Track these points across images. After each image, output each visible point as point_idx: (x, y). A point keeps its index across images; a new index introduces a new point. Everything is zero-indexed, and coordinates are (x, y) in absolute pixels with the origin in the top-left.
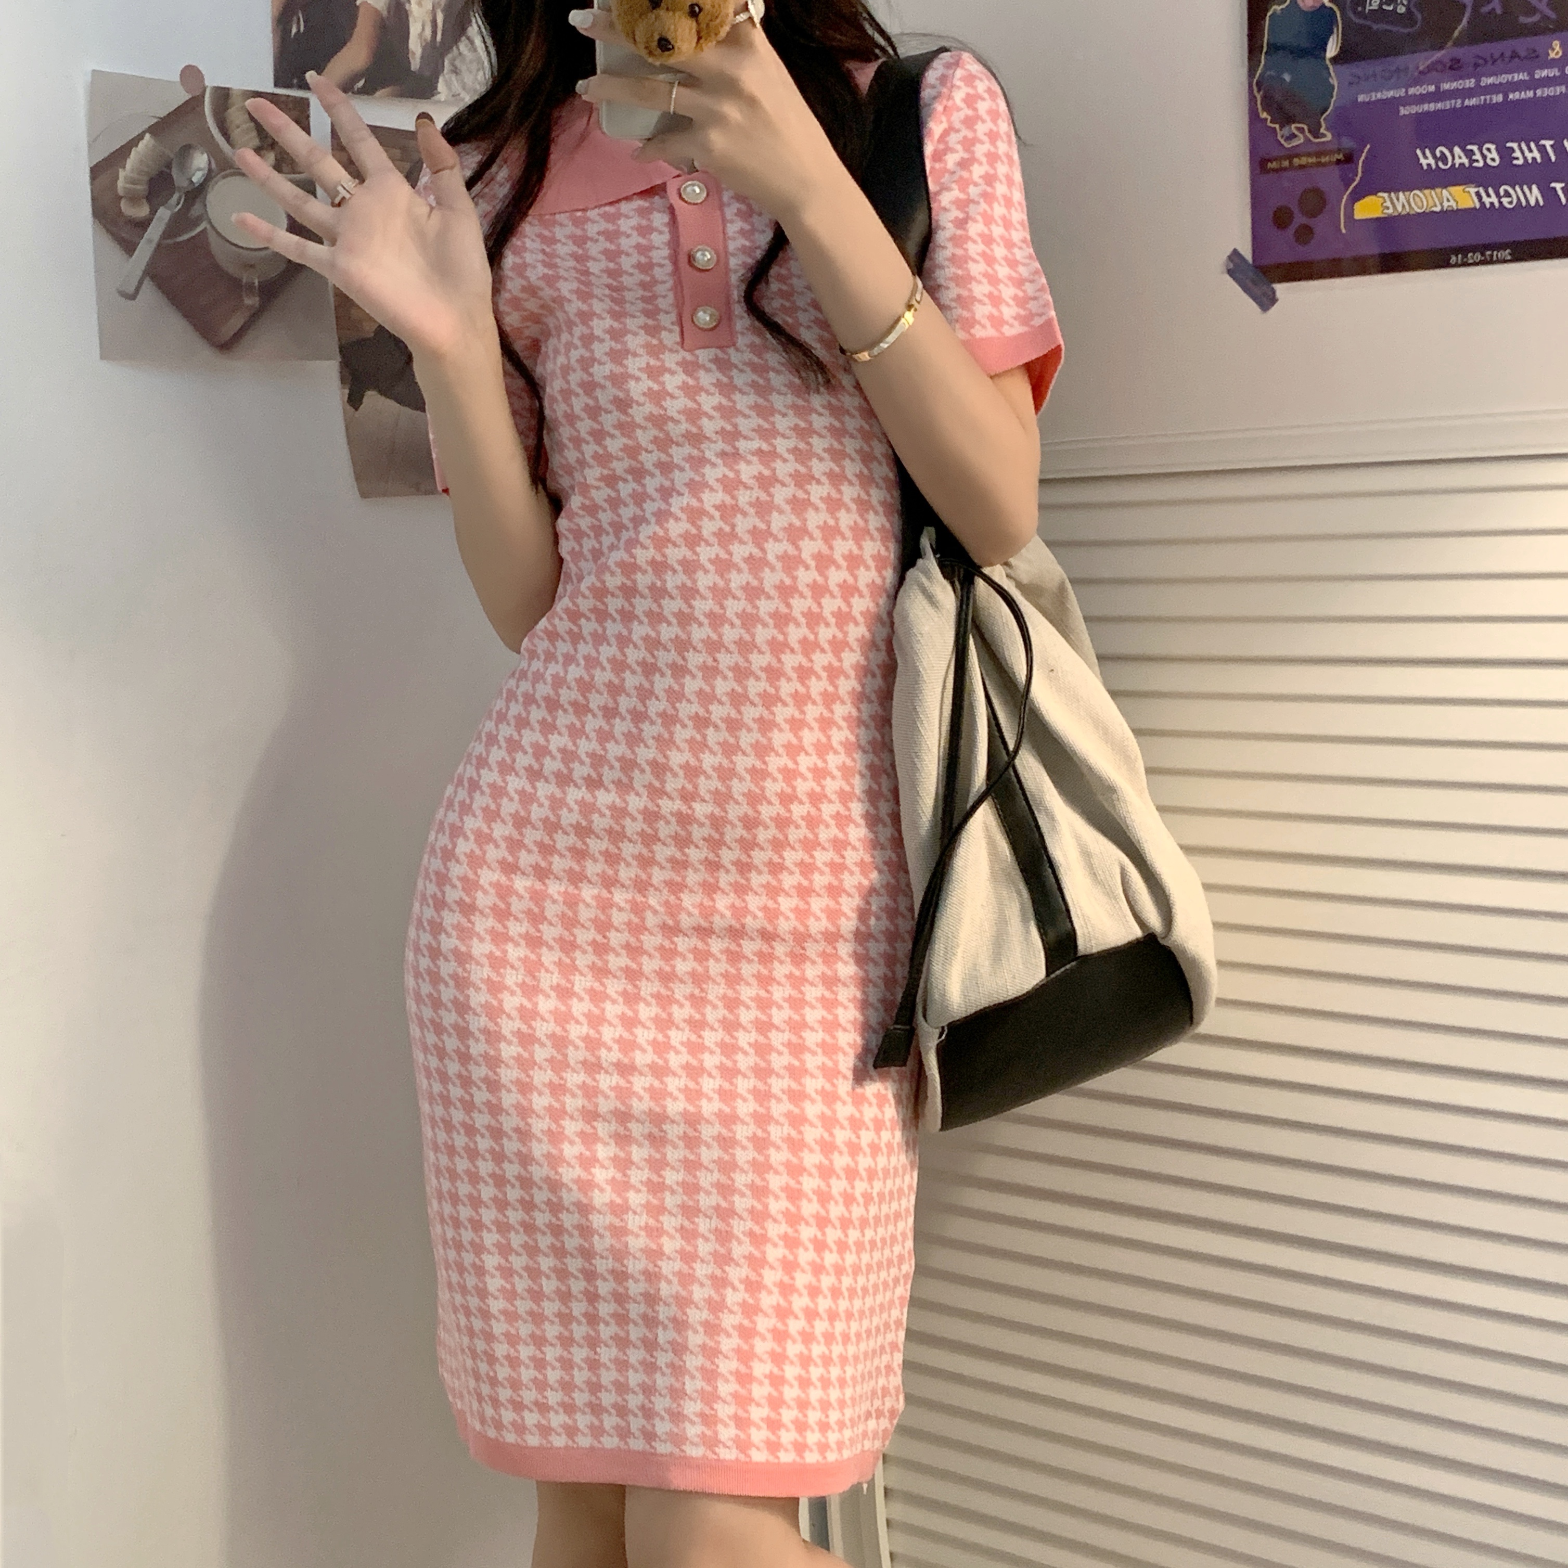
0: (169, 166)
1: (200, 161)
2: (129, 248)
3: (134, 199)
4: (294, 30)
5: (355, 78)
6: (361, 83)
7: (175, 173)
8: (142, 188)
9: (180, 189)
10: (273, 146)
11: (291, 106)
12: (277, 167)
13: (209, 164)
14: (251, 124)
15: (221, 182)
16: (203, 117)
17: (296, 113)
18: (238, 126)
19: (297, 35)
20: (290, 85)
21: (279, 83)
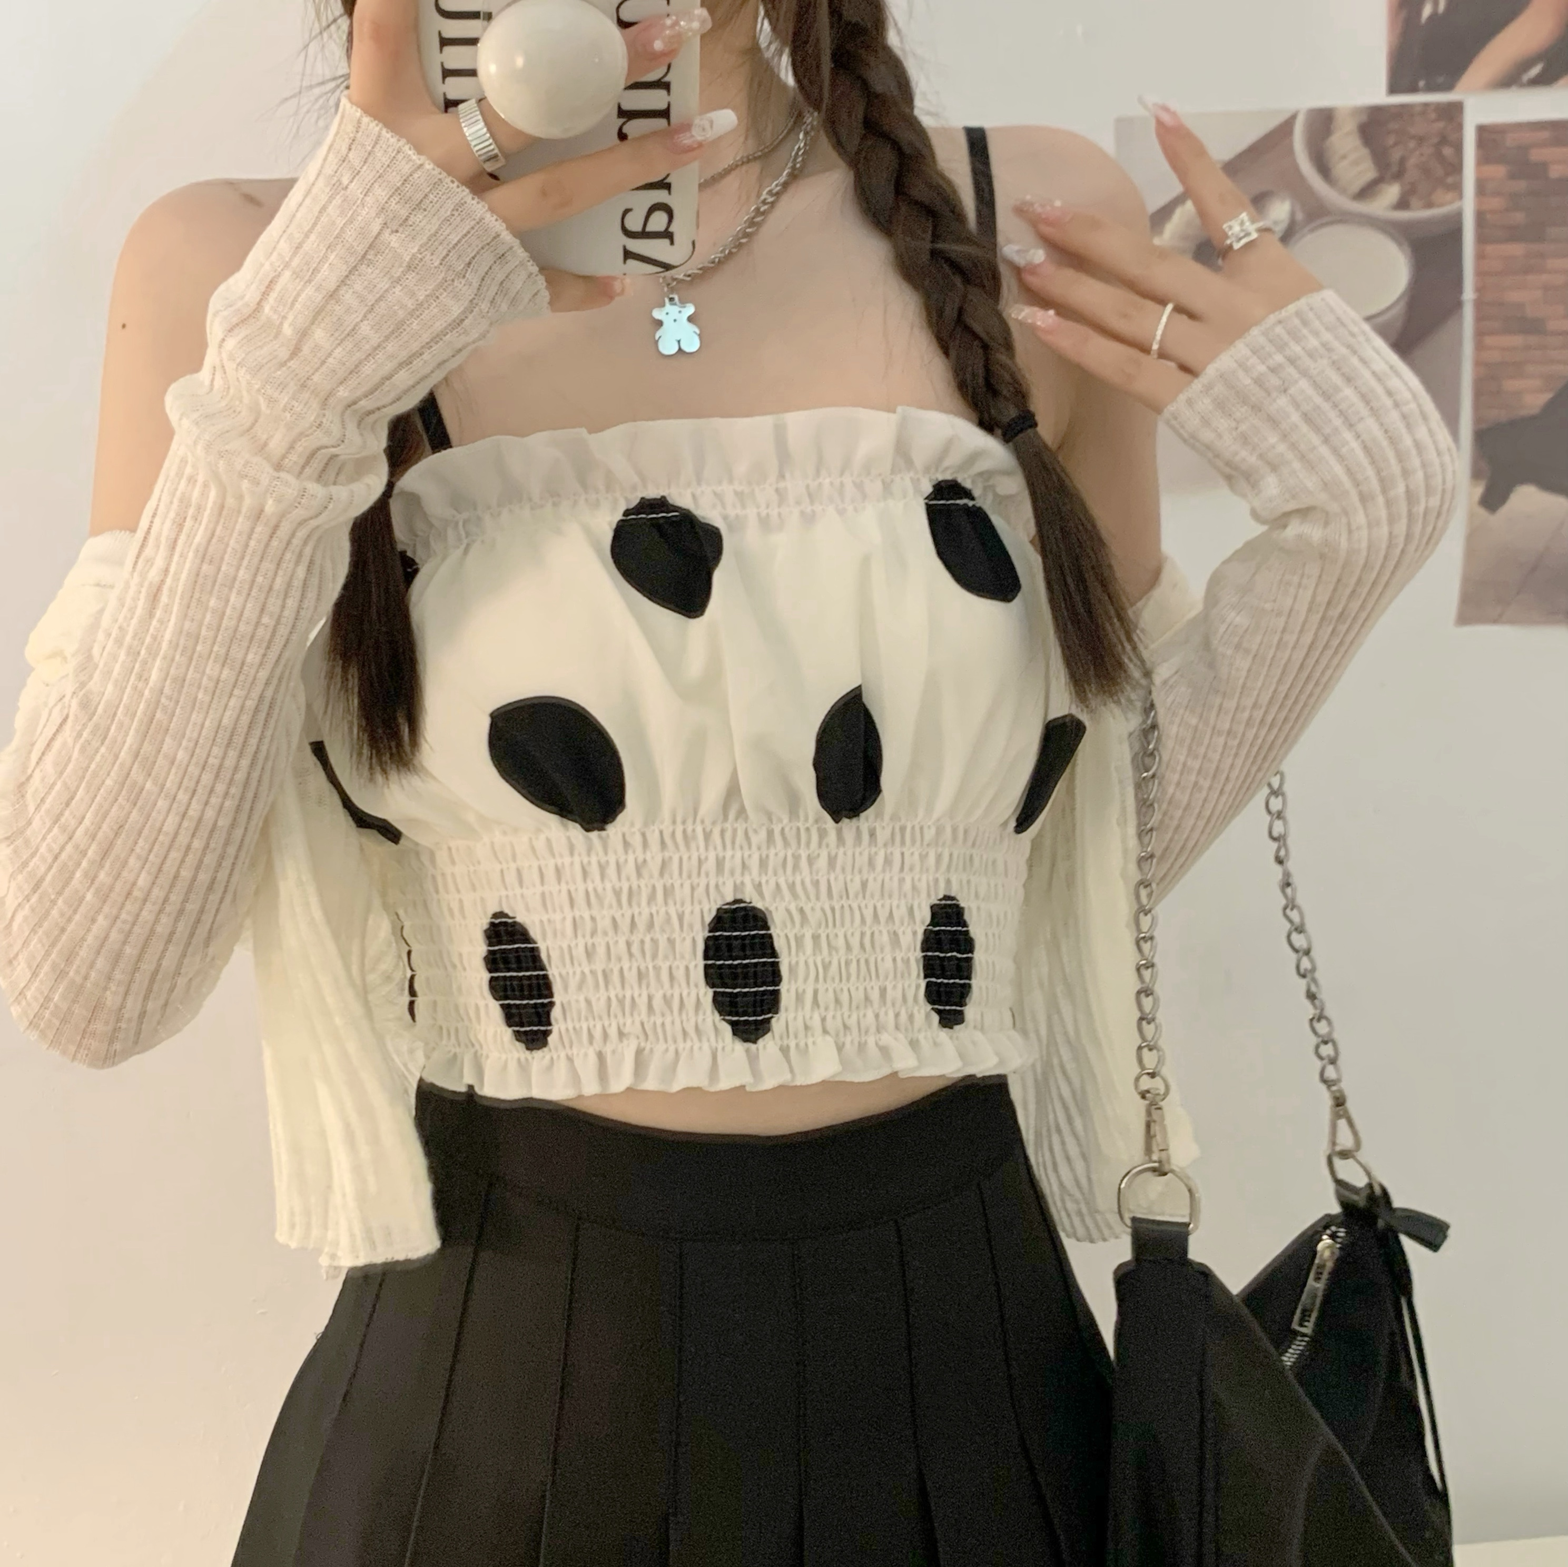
4: (1427, 11)
5: (1527, 64)
6: (1535, 71)
10: (1399, 175)
11: (1433, 116)
12: (1402, 204)
13: (1293, 214)
14: (1364, 152)
15: (1309, 237)
16: (1291, 151)
17: (1440, 125)
18: (1344, 157)
19: (1434, 16)
20: (1413, 89)
21: (1393, 89)
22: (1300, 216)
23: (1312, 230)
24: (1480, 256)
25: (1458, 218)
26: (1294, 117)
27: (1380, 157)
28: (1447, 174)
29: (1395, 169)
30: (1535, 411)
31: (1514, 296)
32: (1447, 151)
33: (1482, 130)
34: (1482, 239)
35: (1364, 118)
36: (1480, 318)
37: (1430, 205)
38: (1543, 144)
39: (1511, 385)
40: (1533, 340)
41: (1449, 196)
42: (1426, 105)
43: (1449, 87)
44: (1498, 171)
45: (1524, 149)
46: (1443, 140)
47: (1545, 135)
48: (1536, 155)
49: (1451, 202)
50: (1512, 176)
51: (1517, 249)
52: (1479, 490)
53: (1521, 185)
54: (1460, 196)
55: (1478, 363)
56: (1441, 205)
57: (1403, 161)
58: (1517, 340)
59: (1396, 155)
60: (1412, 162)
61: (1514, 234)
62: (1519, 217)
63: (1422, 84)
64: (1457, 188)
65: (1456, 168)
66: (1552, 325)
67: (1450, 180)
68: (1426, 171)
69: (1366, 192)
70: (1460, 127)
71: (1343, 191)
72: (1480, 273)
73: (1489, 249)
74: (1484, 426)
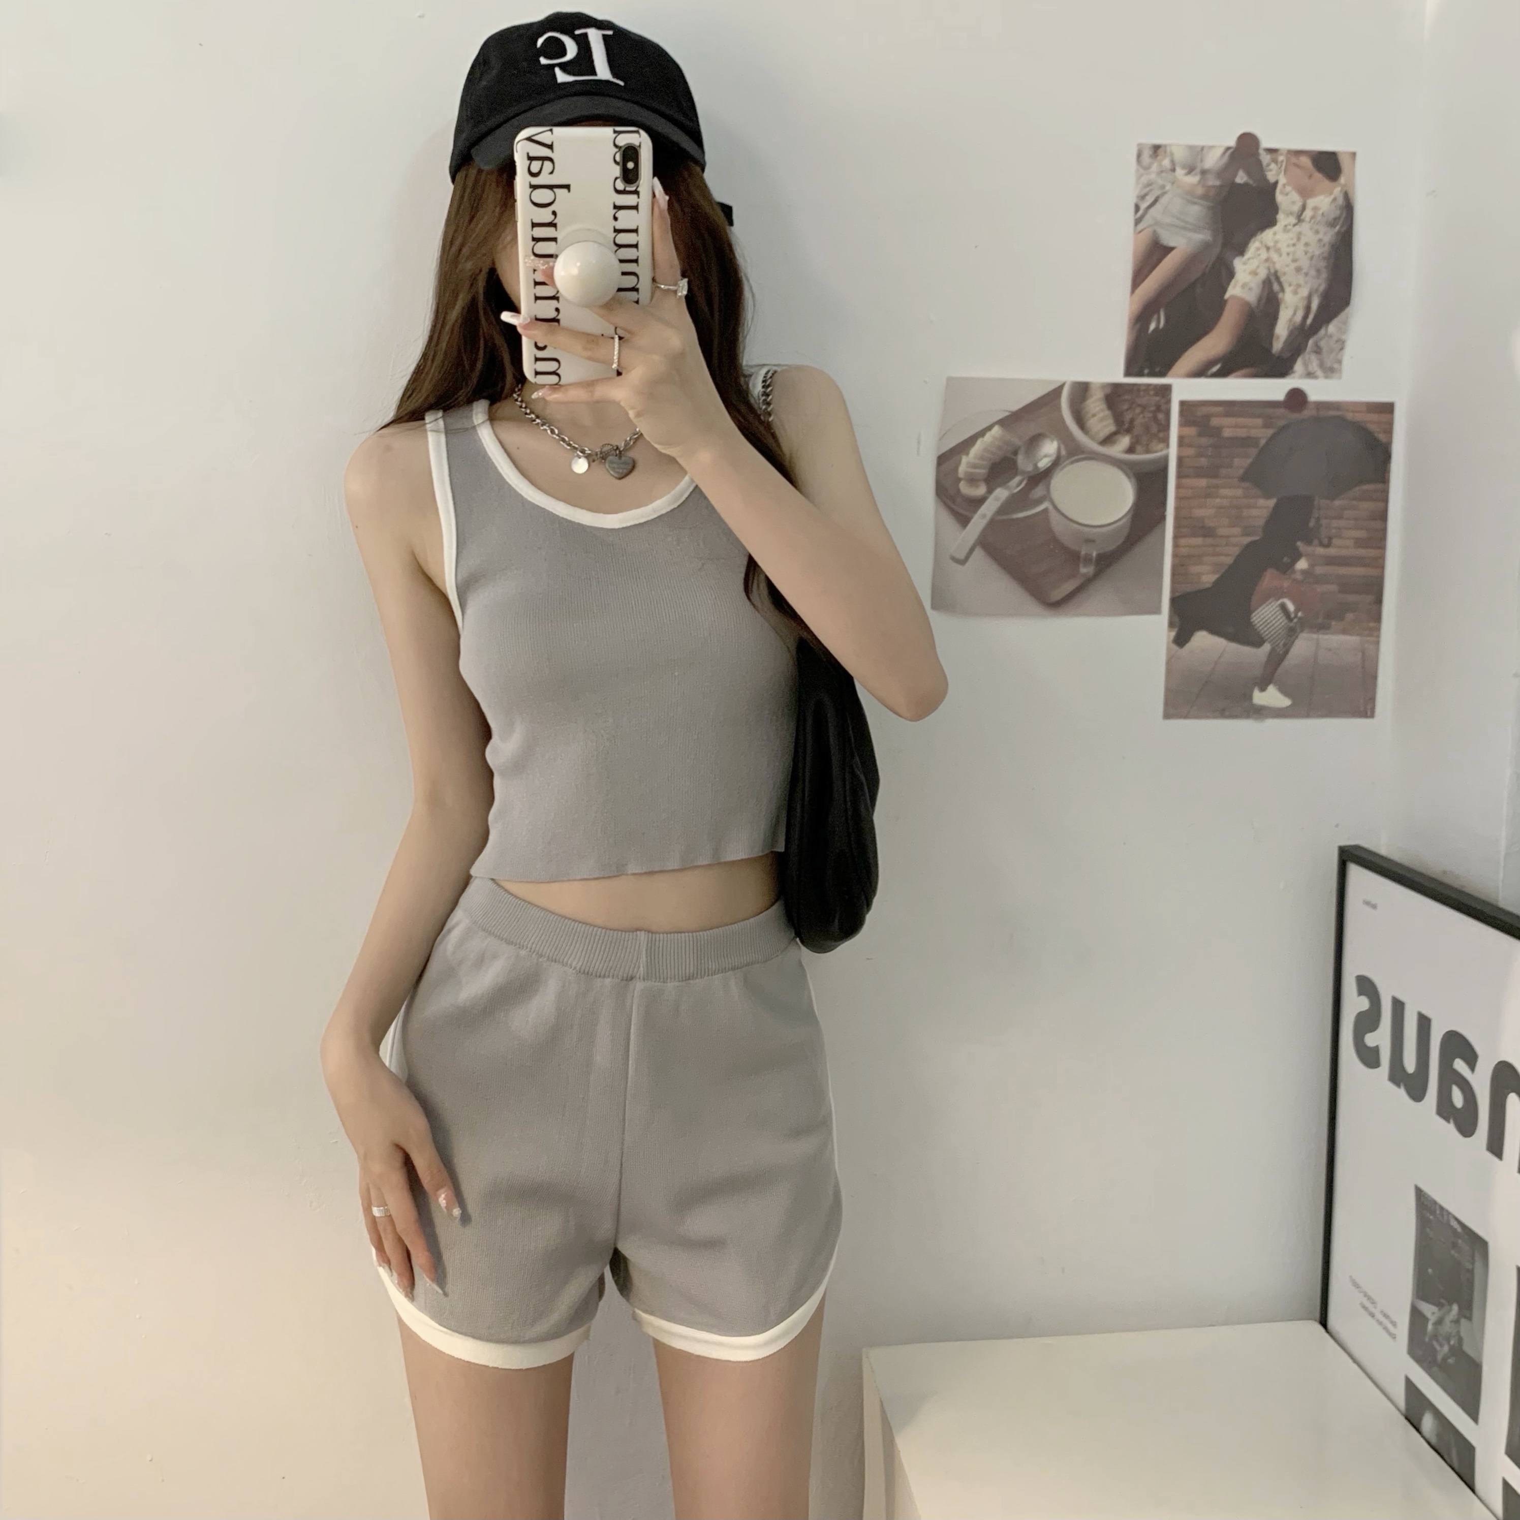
0: (1016, 453)
1: (1049, 448)
2: (964, 521)
3: (972, 480)
4: (1152, 326)
5: (1211, 363)
6: (1217, 367)
7: (1020, 459)
8: (983, 472)
9: (1023, 473)
10: (1128, 431)
11: (1152, 393)
12: (1131, 450)
13: (1059, 449)
14: (1108, 413)
15: (1070, 467)
16: (1058, 408)
17: (1157, 398)
18: (1094, 415)
19: (1154, 331)
20: (1140, 374)
21: (1128, 373)
22: (1063, 453)
23: (1072, 463)
24: (1178, 487)
25: (1166, 459)
26: (1061, 387)
27: (1118, 419)
28: (1159, 431)
29: (1126, 426)
30: (1208, 586)
31: (1199, 512)
32: (1161, 416)
33: (1183, 404)
34: (1180, 476)
35: (1108, 391)
36: (1177, 527)
37: (1148, 451)
38: (1218, 415)
39: (1195, 569)
40: (1209, 540)
41: (1161, 446)
42: (1149, 385)
43: (1163, 374)
44: (1191, 431)
45: (1208, 417)
46: (1158, 408)
47: (1219, 409)
48: (1215, 422)
49: (1161, 450)
50: (1200, 435)
51: (1203, 482)
52: (1173, 634)
53: (1204, 441)
54: (1168, 446)
55: (1175, 555)
56: (1156, 452)
57: (1132, 421)
58: (1199, 541)
59: (1128, 417)
60: (1139, 421)
61: (1200, 473)
62: (1203, 461)
63: (1146, 371)
64: (1166, 441)
65: (1166, 427)
66: (1221, 531)
67: (1161, 435)
68: (1147, 429)
69: (1108, 440)
70: (1169, 402)
71: (1092, 438)
72: (1178, 498)
73: (1186, 481)
74: (1177, 594)
